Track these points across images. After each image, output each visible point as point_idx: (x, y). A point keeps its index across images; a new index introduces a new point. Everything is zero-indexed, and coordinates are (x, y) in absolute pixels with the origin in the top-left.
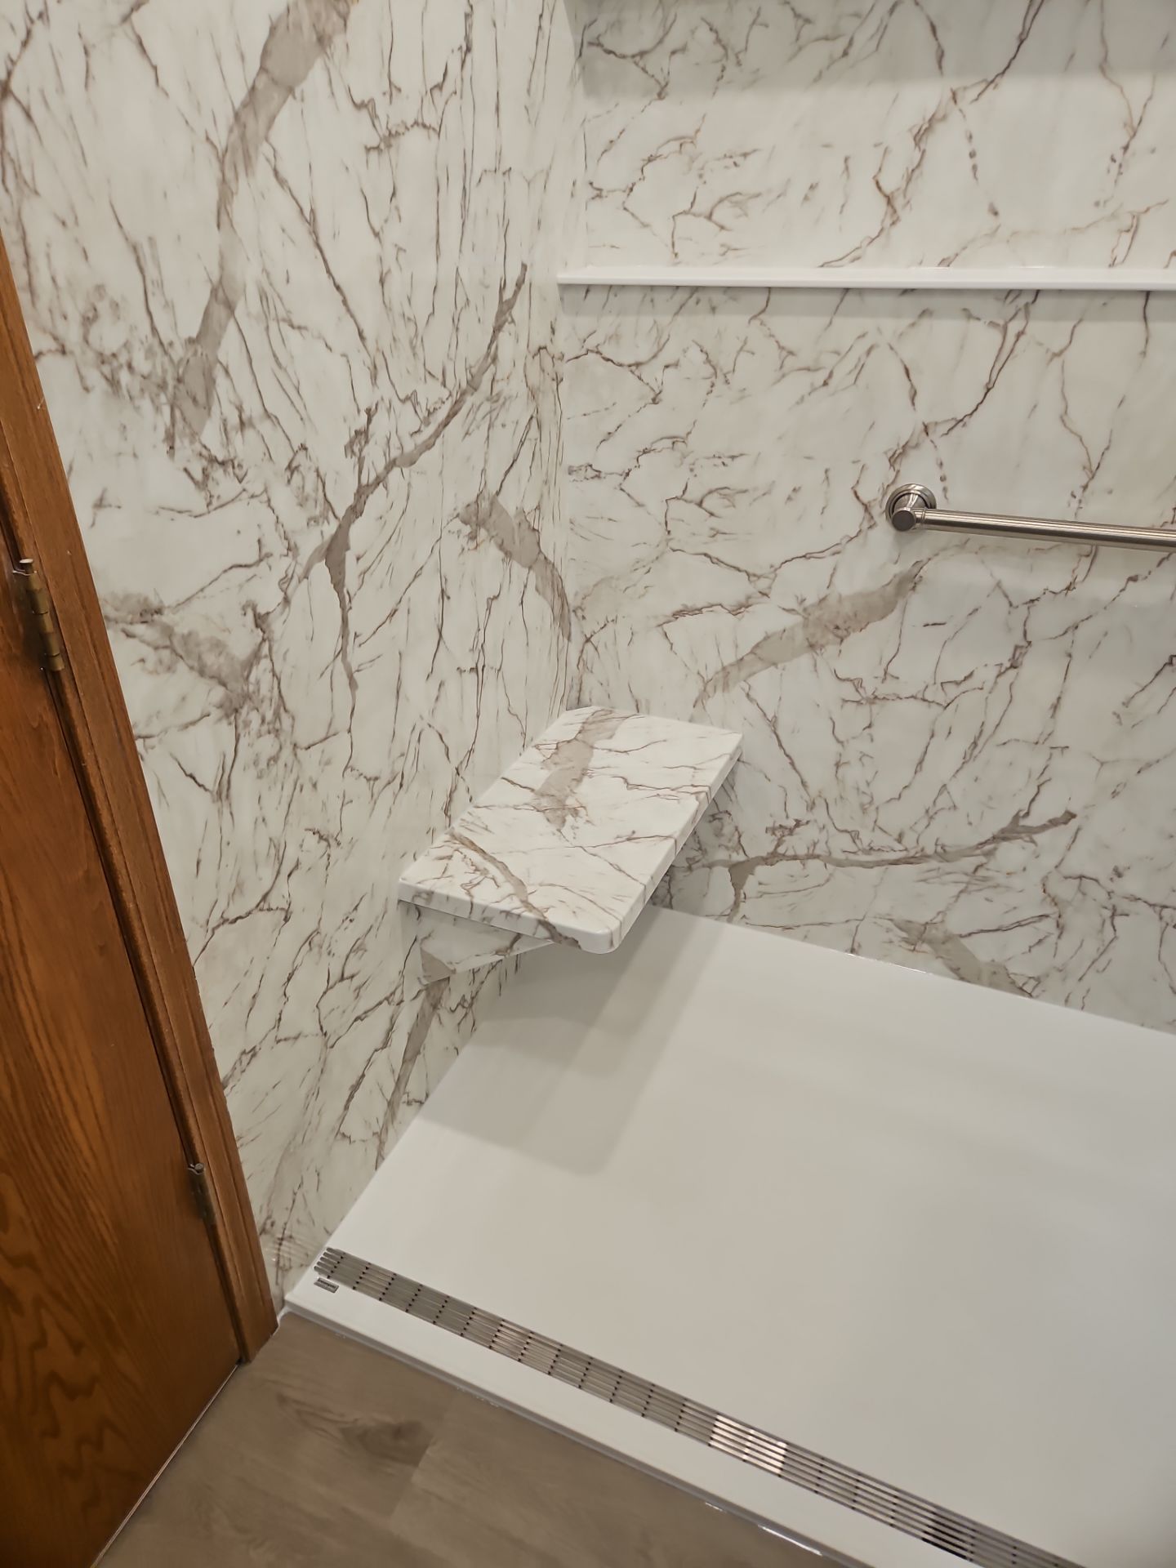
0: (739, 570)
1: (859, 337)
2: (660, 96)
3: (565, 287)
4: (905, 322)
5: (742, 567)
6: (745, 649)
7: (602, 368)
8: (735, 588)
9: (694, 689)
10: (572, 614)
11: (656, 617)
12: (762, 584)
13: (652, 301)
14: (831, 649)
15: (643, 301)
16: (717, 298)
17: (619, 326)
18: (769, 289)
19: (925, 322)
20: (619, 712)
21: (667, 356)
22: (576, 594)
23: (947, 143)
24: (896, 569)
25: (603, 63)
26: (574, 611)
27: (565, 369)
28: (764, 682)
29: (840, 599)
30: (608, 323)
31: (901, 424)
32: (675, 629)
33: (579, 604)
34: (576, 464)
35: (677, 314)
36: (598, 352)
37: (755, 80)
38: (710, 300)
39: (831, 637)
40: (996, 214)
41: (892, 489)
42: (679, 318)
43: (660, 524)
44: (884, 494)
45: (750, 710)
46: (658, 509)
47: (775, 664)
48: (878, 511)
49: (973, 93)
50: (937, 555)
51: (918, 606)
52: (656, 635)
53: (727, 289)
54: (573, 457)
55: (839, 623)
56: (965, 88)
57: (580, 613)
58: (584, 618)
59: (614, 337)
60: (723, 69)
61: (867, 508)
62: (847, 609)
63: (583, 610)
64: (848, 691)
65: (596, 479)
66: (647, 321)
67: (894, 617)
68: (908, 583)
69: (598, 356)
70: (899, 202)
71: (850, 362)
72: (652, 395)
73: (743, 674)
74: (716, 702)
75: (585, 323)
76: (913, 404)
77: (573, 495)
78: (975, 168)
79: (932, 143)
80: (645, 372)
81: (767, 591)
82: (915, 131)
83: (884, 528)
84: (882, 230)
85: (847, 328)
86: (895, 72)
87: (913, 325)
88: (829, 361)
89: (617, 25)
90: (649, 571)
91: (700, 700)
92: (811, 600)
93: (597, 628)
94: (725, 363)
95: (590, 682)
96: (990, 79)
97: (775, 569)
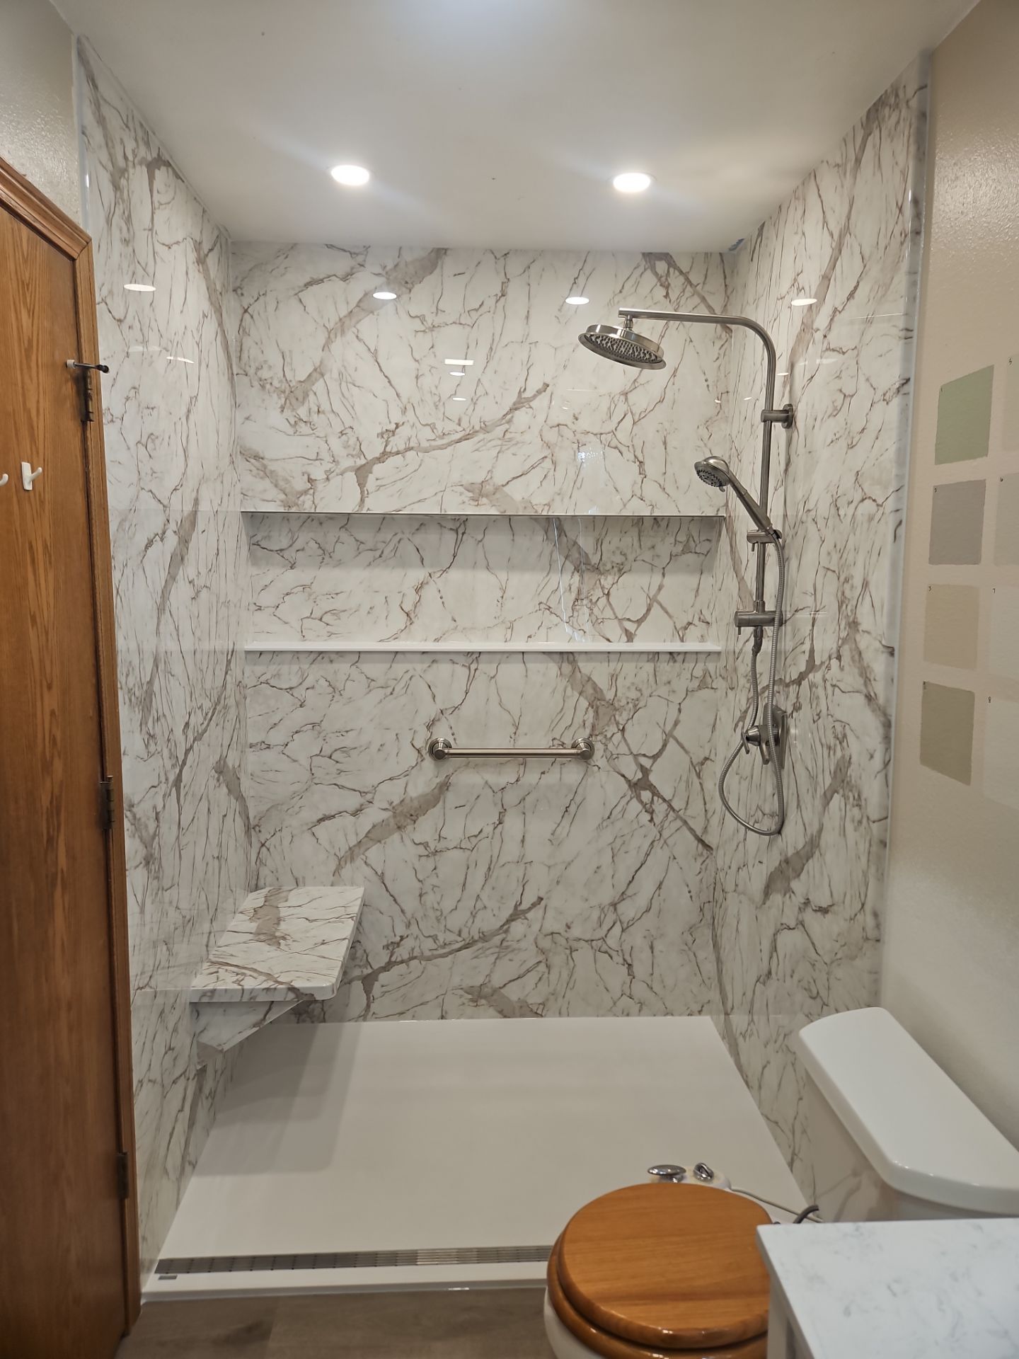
0: (355, 790)
1: (405, 673)
2: (292, 568)
3: (248, 652)
4: (425, 666)
5: (356, 789)
6: (362, 836)
7: (269, 691)
8: (353, 801)
9: (333, 865)
10: (252, 830)
11: (307, 824)
12: (369, 797)
13: (298, 658)
14: (410, 828)
15: (293, 658)
16: (333, 656)
17: (279, 670)
18: (359, 652)
19: (435, 665)
20: (285, 888)
21: (308, 683)
22: (255, 817)
23: (430, 593)
24: (438, 780)
25: (260, 552)
26: (253, 828)
27: (248, 691)
28: (374, 853)
29: (412, 800)
30: (273, 669)
31: (429, 711)
32: (319, 830)
33: (257, 823)
34: (254, 742)
35: (312, 664)
36: (267, 683)
37: (339, 563)
38: (329, 657)
39: (409, 821)
40: (455, 621)
41: (430, 741)
42: (313, 666)
43: (307, 770)
44: (427, 744)
45: (368, 871)
46: (306, 763)
47: (380, 841)
48: (424, 752)
49: (438, 574)
50: (456, 771)
51: (451, 798)
52: (308, 836)
53: (337, 652)
54: (253, 739)
55: (412, 812)
56: (434, 573)
57: (257, 829)
58: (260, 831)
59: (277, 675)
60: (323, 559)
61: (419, 751)
62: (416, 804)
63: (259, 827)
64: (421, 850)
65: (268, 749)
66: (295, 668)
67: (440, 804)
68: (444, 786)
69: (268, 685)
70: (412, 616)
71: (402, 684)
72: (300, 703)
73: (362, 850)
74: (347, 871)
75: (259, 669)
76: (434, 701)
77: (252, 758)
78: (443, 603)
79: (423, 592)
80: (295, 692)
81: (371, 800)
82: (415, 587)
83: (429, 762)
84: (406, 627)
85: (400, 668)
86: (404, 564)
87: (429, 666)
88: (392, 683)
89: (268, 537)
90: (301, 798)
91: (336, 872)
92: (396, 802)
93: (269, 837)
94: (340, 686)
95: (264, 872)
96: (444, 569)
97: (375, 788)
